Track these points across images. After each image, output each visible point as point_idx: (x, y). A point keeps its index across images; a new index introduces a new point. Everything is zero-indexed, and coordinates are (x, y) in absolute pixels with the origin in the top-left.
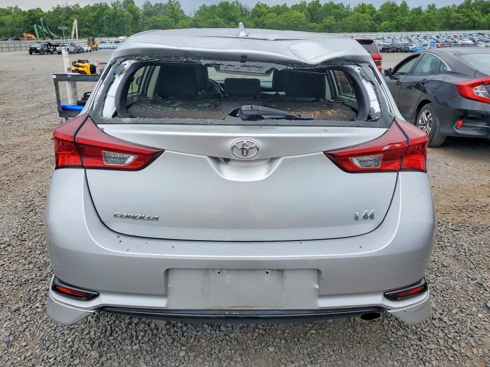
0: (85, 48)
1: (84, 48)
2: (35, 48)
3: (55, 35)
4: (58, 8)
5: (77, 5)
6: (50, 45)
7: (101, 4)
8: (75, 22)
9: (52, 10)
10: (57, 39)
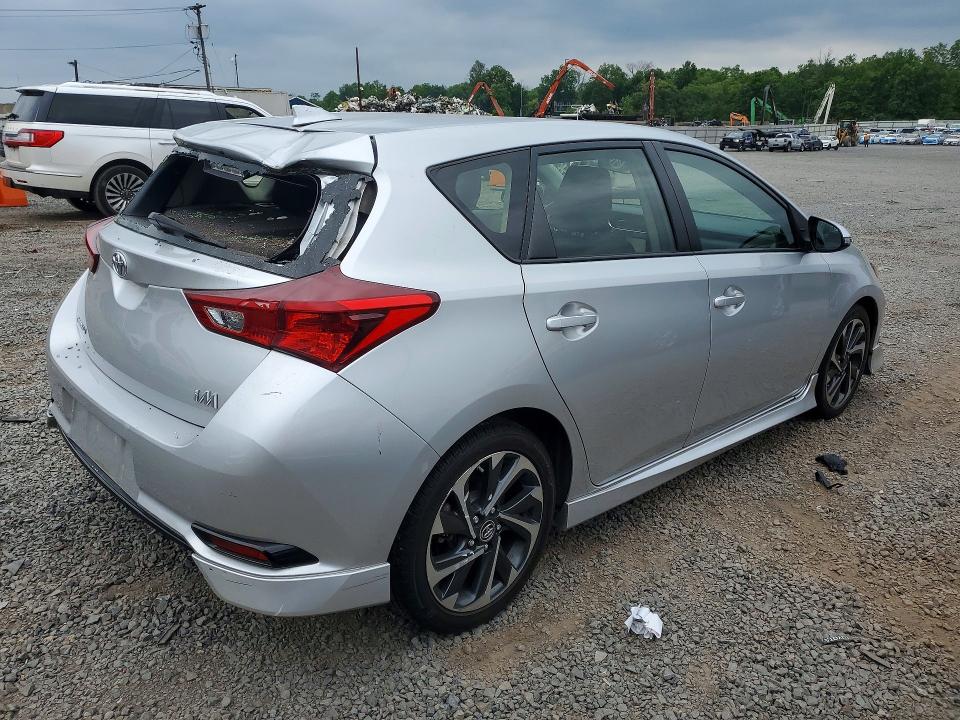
0: (826, 142)
1: (823, 141)
2: (732, 139)
3: (784, 117)
4: (811, 64)
5: (850, 58)
6: (760, 133)
7: (900, 52)
8: (831, 92)
9: (796, 70)
10: (784, 123)
